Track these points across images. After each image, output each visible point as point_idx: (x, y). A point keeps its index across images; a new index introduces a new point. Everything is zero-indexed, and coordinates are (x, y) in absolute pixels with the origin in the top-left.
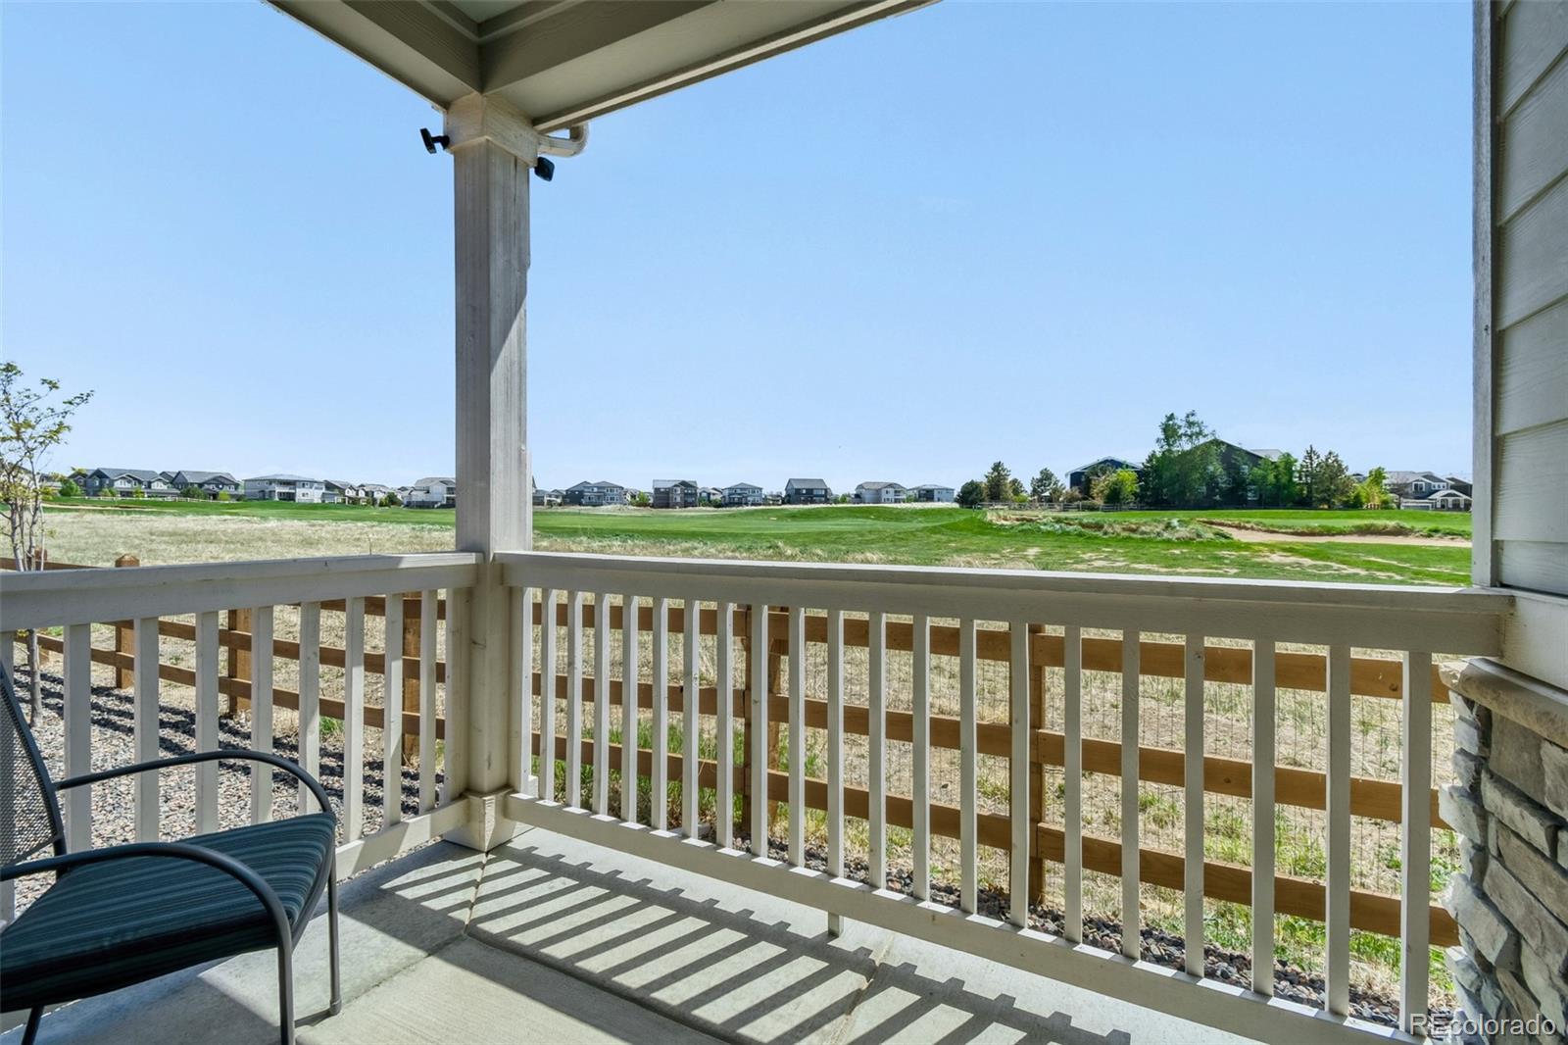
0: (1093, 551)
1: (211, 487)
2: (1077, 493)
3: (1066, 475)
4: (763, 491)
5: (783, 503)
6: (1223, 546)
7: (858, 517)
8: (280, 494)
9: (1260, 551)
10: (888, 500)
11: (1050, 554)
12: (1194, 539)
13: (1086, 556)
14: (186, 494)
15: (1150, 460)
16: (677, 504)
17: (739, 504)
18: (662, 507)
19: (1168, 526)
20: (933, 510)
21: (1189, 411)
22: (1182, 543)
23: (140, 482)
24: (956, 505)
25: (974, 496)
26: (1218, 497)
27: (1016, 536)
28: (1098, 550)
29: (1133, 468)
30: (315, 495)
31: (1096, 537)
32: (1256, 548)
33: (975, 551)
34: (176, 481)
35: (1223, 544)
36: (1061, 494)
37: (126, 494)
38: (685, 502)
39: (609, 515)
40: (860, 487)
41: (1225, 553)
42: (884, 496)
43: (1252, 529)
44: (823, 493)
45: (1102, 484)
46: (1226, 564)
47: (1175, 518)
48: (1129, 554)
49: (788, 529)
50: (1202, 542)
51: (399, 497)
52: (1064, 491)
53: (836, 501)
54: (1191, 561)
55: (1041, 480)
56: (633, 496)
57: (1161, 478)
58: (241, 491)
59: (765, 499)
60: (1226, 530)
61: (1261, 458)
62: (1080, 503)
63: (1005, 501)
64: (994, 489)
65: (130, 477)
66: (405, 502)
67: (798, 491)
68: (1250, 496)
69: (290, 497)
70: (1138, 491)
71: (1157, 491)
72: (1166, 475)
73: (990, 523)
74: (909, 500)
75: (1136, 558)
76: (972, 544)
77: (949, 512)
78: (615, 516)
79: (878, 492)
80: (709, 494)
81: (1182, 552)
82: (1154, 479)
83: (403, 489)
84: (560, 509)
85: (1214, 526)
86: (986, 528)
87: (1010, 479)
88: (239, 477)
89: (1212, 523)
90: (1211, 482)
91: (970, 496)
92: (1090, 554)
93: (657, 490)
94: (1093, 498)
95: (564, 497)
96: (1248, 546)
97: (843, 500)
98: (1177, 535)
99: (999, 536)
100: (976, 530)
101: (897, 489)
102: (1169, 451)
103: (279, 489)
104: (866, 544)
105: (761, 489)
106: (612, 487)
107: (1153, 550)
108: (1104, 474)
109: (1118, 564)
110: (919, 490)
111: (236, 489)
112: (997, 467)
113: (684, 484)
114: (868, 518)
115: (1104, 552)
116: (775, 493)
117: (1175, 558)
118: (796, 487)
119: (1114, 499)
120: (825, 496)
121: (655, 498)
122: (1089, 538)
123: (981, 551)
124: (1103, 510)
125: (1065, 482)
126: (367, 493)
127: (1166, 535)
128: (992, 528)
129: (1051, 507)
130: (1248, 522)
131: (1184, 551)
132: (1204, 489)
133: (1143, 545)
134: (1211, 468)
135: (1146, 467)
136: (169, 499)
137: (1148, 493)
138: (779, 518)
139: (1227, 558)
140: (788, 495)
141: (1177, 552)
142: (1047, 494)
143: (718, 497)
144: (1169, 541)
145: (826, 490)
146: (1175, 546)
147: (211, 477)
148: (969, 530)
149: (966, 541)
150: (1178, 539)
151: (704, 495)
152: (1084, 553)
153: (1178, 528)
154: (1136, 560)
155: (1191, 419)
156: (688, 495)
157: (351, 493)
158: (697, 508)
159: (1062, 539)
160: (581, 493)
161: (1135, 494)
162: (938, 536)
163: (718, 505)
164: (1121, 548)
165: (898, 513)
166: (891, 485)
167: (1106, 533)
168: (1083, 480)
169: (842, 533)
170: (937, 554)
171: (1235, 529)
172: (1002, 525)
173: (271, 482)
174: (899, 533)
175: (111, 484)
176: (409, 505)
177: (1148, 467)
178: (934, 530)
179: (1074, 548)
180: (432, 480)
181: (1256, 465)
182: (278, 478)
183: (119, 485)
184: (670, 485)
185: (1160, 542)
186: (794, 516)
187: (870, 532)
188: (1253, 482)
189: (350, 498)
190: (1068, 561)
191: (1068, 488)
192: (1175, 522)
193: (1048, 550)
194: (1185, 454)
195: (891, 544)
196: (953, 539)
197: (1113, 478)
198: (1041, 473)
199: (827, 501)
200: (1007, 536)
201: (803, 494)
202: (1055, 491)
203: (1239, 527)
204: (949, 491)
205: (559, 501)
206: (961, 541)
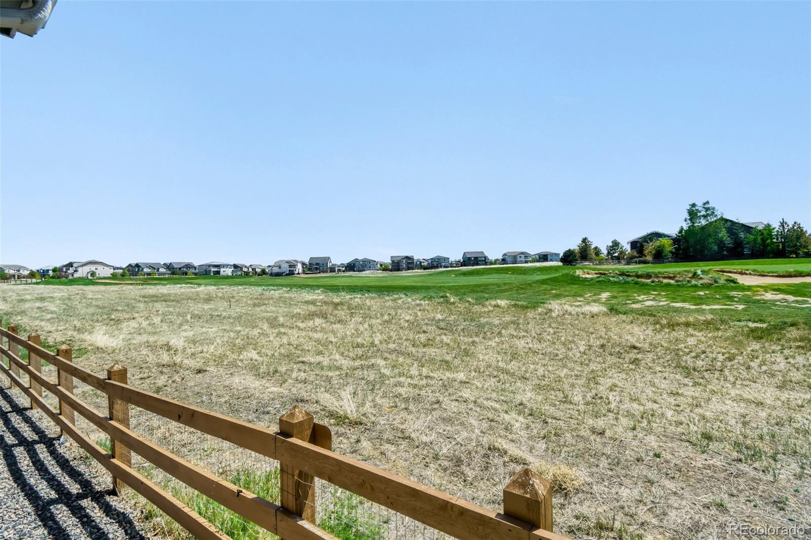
0: (644, 294)
1: (185, 269)
2: (635, 254)
3: (628, 243)
4: (450, 260)
5: (461, 266)
6: (733, 289)
7: (501, 273)
8: (214, 271)
9: (758, 291)
10: (521, 262)
11: (616, 297)
12: (712, 284)
13: (640, 298)
14: (173, 273)
15: (681, 232)
16: (404, 268)
17: (437, 267)
18: (395, 271)
19: (695, 275)
20: (546, 267)
21: (705, 201)
22: (704, 287)
23: (154, 269)
24: (560, 264)
25: (571, 258)
26: (725, 253)
27: (594, 285)
28: (648, 294)
29: (668, 237)
30: (229, 271)
31: (647, 285)
32: (755, 289)
33: (567, 296)
34: (169, 267)
35: (732, 287)
36: (625, 254)
37: (149, 274)
38: (408, 267)
39: (366, 277)
40: (505, 255)
41: (734, 293)
42: (519, 259)
43: (750, 274)
44: (483, 259)
45: (650, 247)
46: (736, 302)
47: (699, 268)
48: (670, 296)
49: (459, 283)
50: (718, 286)
51: (267, 271)
52: (627, 253)
53: (491, 264)
54: (711, 300)
55: (612, 247)
56: (381, 265)
57: (688, 242)
58: (197, 271)
59: (451, 264)
60: (734, 276)
61: (752, 228)
62: (637, 260)
63: (591, 260)
64: (584, 253)
65: (150, 266)
66: (270, 273)
67: (469, 259)
68: (746, 252)
69: (218, 273)
70: (674, 250)
71: (686, 250)
72: (692, 241)
73: (578, 277)
74: (533, 261)
75: (674, 298)
76: (566, 291)
77: (556, 269)
78: (369, 277)
79: (515, 257)
80: (421, 262)
81: (705, 294)
82: (684, 243)
83: (269, 266)
84: (342, 274)
85: (725, 274)
86: (576, 280)
87: (593, 247)
88: (196, 264)
89: (724, 272)
90: (721, 244)
91: (569, 258)
92: (642, 297)
93: (393, 262)
94: (646, 256)
95: (346, 267)
96: (749, 288)
97: (495, 263)
98: (701, 282)
99: (583, 285)
100: (569, 281)
101: (526, 255)
102: (693, 226)
103: (213, 269)
104: (501, 292)
105: (449, 258)
106: (370, 261)
107: (685, 293)
108: (651, 241)
109: (662, 303)
110: (539, 255)
111: (195, 269)
112: (584, 240)
113: (407, 257)
114: (507, 273)
115: (652, 294)
116: (457, 260)
117: (700, 297)
118: (468, 256)
119: (659, 257)
120: (485, 261)
121: (392, 266)
122: (642, 285)
123: (571, 296)
124: (652, 263)
125: (627, 248)
126: (253, 269)
127: (694, 282)
128: (579, 280)
129: (619, 262)
130: (747, 270)
131: (707, 292)
132: (716, 248)
133: (679, 289)
134: (720, 235)
135: (678, 236)
136: (167, 276)
137: (681, 252)
138: (457, 275)
139: (736, 297)
140: (464, 261)
141: (702, 293)
142: (616, 254)
143: (426, 264)
144: (696, 286)
145: (485, 257)
146: (700, 289)
147: (184, 264)
148: (566, 282)
149: (563, 289)
150: (701, 284)
151: (418, 263)
152: (638, 296)
153: (701, 276)
154: (674, 300)
155: (707, 206)
156: (409, 263)
157: (245, 270)
158: (413, 271)
159: (624, 286)
160: (354, 264)
161: (671, 252)
162: (545, 286)
163: (425, 268)
164: (663, 291)
165: (525, 270)
166: (522, 253)
167: (653, 282)
168: (638, 245)
169: (488, 285)
170: (543, 299)
171: (739, 275)
172: (586, 278)
173: (209, 266)
174: (522, 285)
175: (143, 270)
176: (271, 275)
177: (679, 236)
178: (543, 282)
179: (632, 292)
180: (282, 261)
181: (750, 233)
182: (213, 264)
183: (146, 270)
184: (400, 259)
185: (689, 287)
186: (465, 274)
187: (505, 284)
188: (747, 243)
189: (245, 272)
190: (628, 302)
191: (629, 250)
192: (699, 272)
193: (615, 294)
194: (703, 228)
195: (516, 292)
196: (554, 287)
197: (658, 243)
198: (612, 242)
199: (486, 264)
200: (589, 285)
201: (471, 260)
202: (621, 253)
203: (741, 273)
204: (557, 255)
205: (344, 269)
206: (559, 289)
